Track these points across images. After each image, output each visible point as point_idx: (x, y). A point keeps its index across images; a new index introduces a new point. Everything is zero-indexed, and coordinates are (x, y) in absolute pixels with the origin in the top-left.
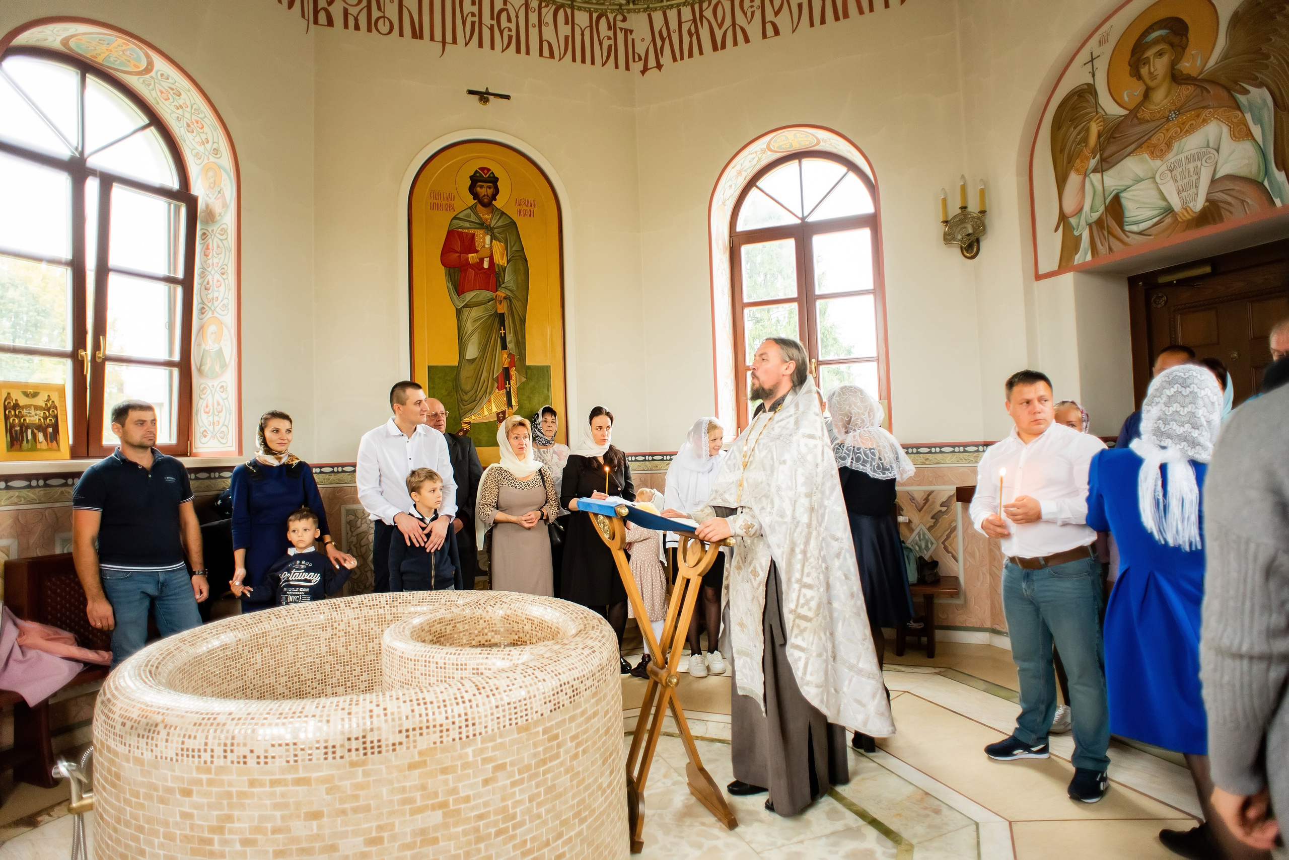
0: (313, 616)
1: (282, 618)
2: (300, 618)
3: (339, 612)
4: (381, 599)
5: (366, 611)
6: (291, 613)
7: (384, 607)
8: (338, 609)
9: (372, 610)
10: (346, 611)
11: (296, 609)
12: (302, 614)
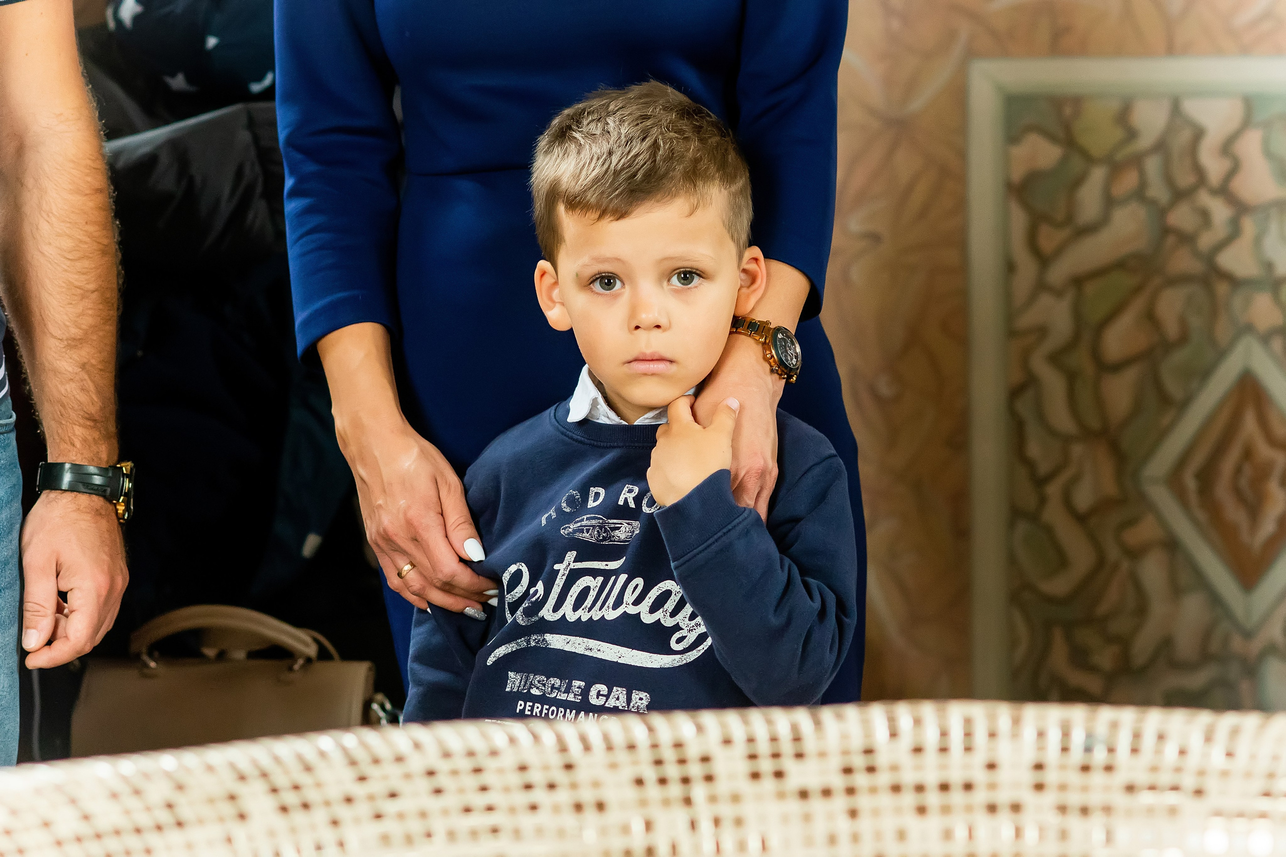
0: (527, 821)
1: (320, 816)
2: (439, 826)
3: (703, 812)
4: (1004, 751)
5: (889, 824)
6: (376, 786)
7: (1016, 808)
8: (699, 791)
9: (934, 823)
10: (748, 809)
11: (417, 763)
12: (451, 800)
